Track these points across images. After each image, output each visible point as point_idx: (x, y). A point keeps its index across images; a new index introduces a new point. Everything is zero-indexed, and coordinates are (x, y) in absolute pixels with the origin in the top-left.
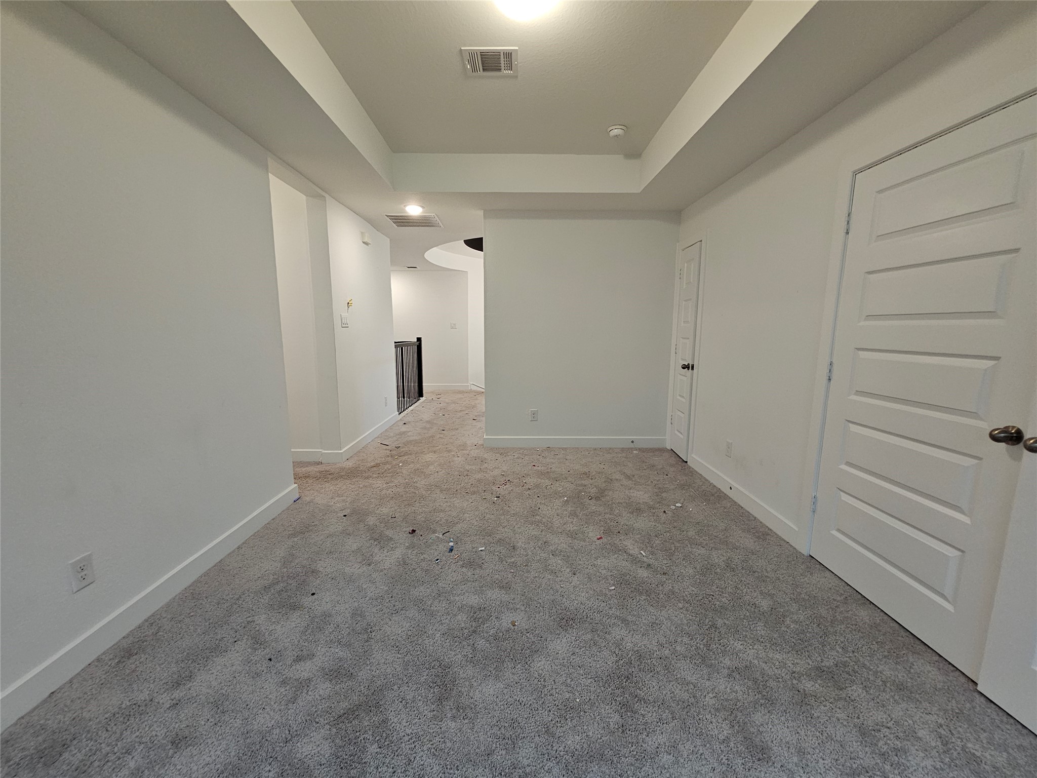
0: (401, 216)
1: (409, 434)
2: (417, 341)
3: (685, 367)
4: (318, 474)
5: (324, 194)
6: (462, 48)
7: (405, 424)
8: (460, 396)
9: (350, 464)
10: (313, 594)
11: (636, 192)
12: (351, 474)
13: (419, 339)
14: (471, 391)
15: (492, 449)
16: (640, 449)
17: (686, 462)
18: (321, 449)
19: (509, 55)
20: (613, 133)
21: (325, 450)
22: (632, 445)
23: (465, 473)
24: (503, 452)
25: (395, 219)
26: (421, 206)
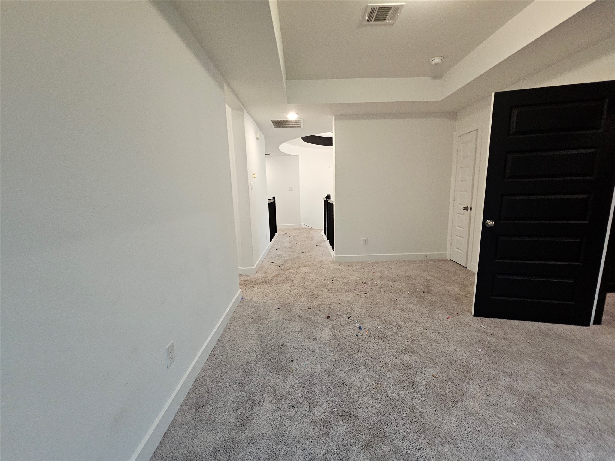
0: (284, 121)
1: (283, 255)
2: (273, 199)
3: (466, 209)
4: (244, 282)
5: (243, 108)
6: (369, 5)
7: (277, 249)
8: (298, 231)
9: (259, 275)
10: (292, 361)
11: (438, 100)
12: (264, 282)
13: (274, 198)
14: (303, 229)
15: (341, 263)
16: (431, 260)
17: (466, 267)
18: (240, 267)
19: (397, 9)
20: (433, 63)
21: (243, 267)
22: (425, 258)
23: (335, 279)
24: (349, 264)
25: (275, 123)
26: (297, 114)
